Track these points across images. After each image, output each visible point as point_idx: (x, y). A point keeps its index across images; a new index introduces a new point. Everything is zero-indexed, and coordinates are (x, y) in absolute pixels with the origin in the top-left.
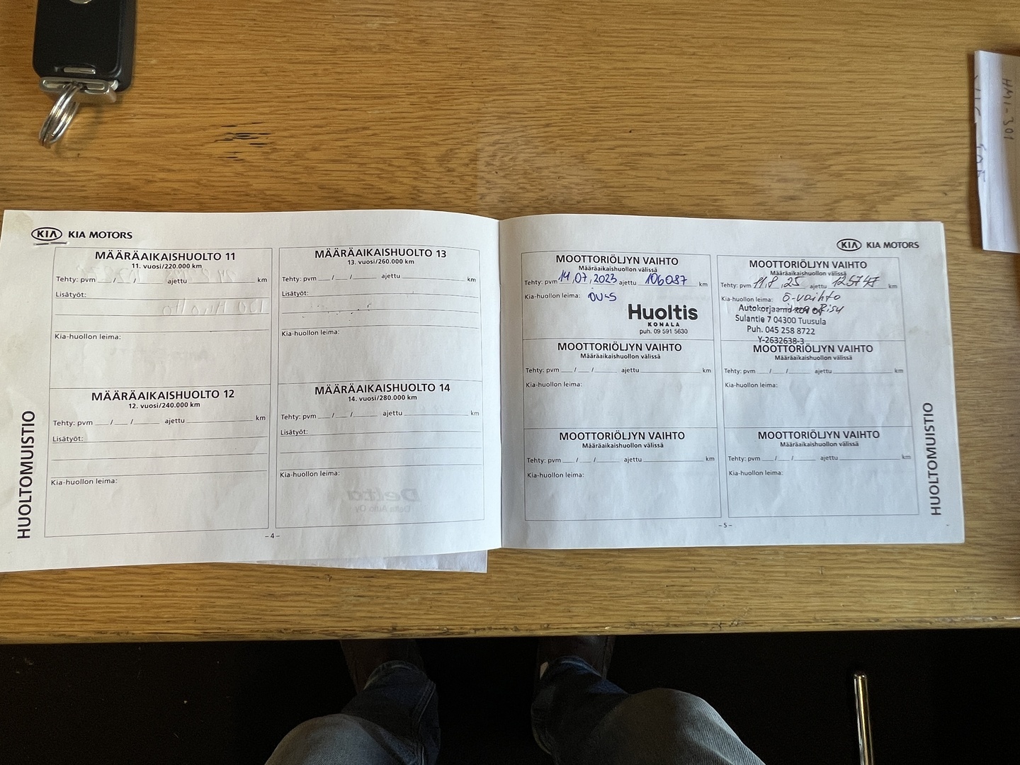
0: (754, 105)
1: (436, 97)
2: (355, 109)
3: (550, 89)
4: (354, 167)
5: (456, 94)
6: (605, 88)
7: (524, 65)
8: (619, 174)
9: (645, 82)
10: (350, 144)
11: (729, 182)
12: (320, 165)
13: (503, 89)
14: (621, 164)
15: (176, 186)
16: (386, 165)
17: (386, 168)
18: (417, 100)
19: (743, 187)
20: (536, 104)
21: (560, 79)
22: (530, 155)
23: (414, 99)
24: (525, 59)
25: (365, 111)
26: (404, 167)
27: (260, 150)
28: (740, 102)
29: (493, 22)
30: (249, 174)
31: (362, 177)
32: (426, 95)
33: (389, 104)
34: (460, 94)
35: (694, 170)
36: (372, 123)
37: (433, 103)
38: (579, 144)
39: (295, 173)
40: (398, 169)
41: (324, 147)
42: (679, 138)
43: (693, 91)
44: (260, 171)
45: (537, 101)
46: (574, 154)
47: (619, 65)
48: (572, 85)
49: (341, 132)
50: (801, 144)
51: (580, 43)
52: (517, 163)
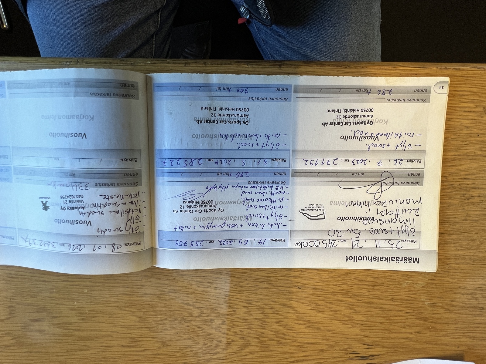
8: (142, 335)
11: (75, 330)
12: (319, 341)
14: (140, 341)
15: (403, 330)
17: (280, 339)
19: (66, 327)
22: (195, 346)
27: (354, 350)
30: (360, 337)
35: (96, 337)
38: (165, 353)
39: (334, 337)
40: (274, 339)
42: (105, 356)
44: (354, 338)
46: (168, 347)
50: (31, 352)
52: (203, 342)
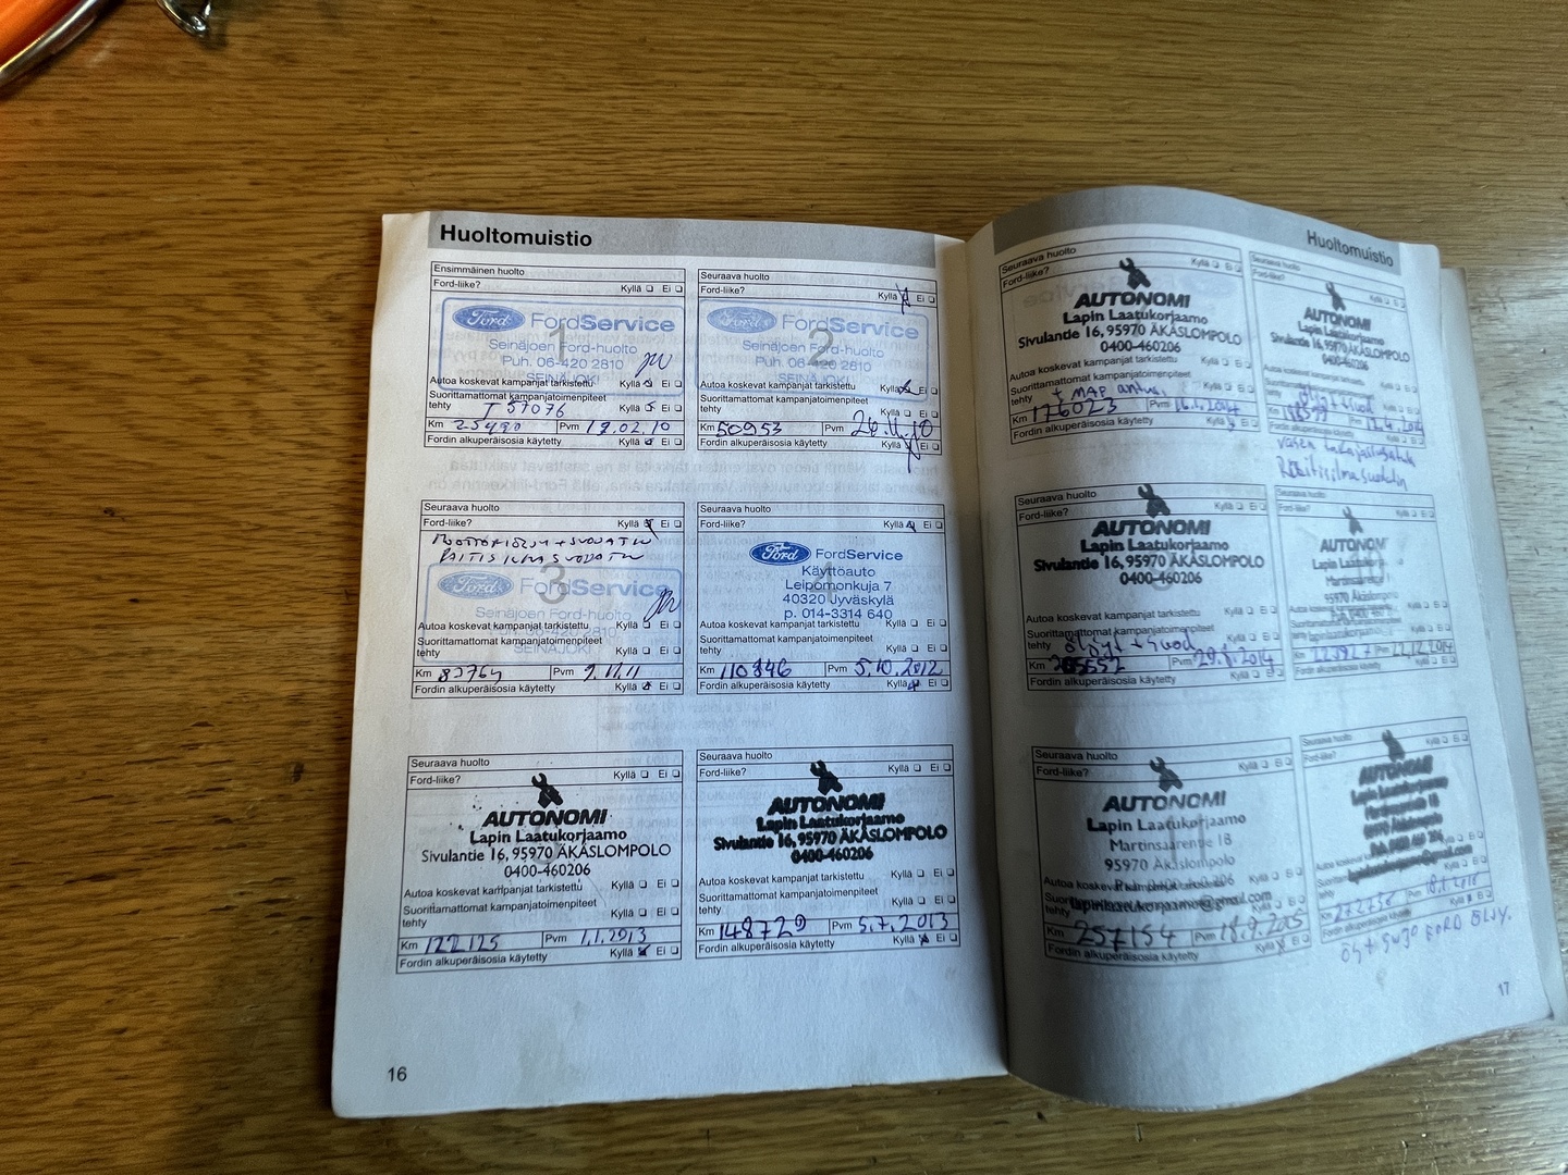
0: (957, 182)
1: (307, 168)
2: (124, 194)
3: (554, 152)
4: (114, 315)
5: (353, 163)
6: (664, 150)
7: (499, 105)
9: (746, 139)
10: (105, 267)
13: (451, 153)
16: (191, 309)
18: (262, 175)
20: (521, 183)
21: (572, 132)
23: (257, 172)
24: (499, 94)
25: (147, 197)
26: (231, 313)
28: (930, 178)
29: (433, 22)
31: (134, 336)
32: (285, 165)
33: (201, 182)
34: (361, 162)
36: (162, 222)
37: (301, 180)
41: (50, 273)
43: (840, 157)
45: (523, 176)
47: (694, 106)
48: (597, 146)
49: (89, 241)
51: (613, 64)
